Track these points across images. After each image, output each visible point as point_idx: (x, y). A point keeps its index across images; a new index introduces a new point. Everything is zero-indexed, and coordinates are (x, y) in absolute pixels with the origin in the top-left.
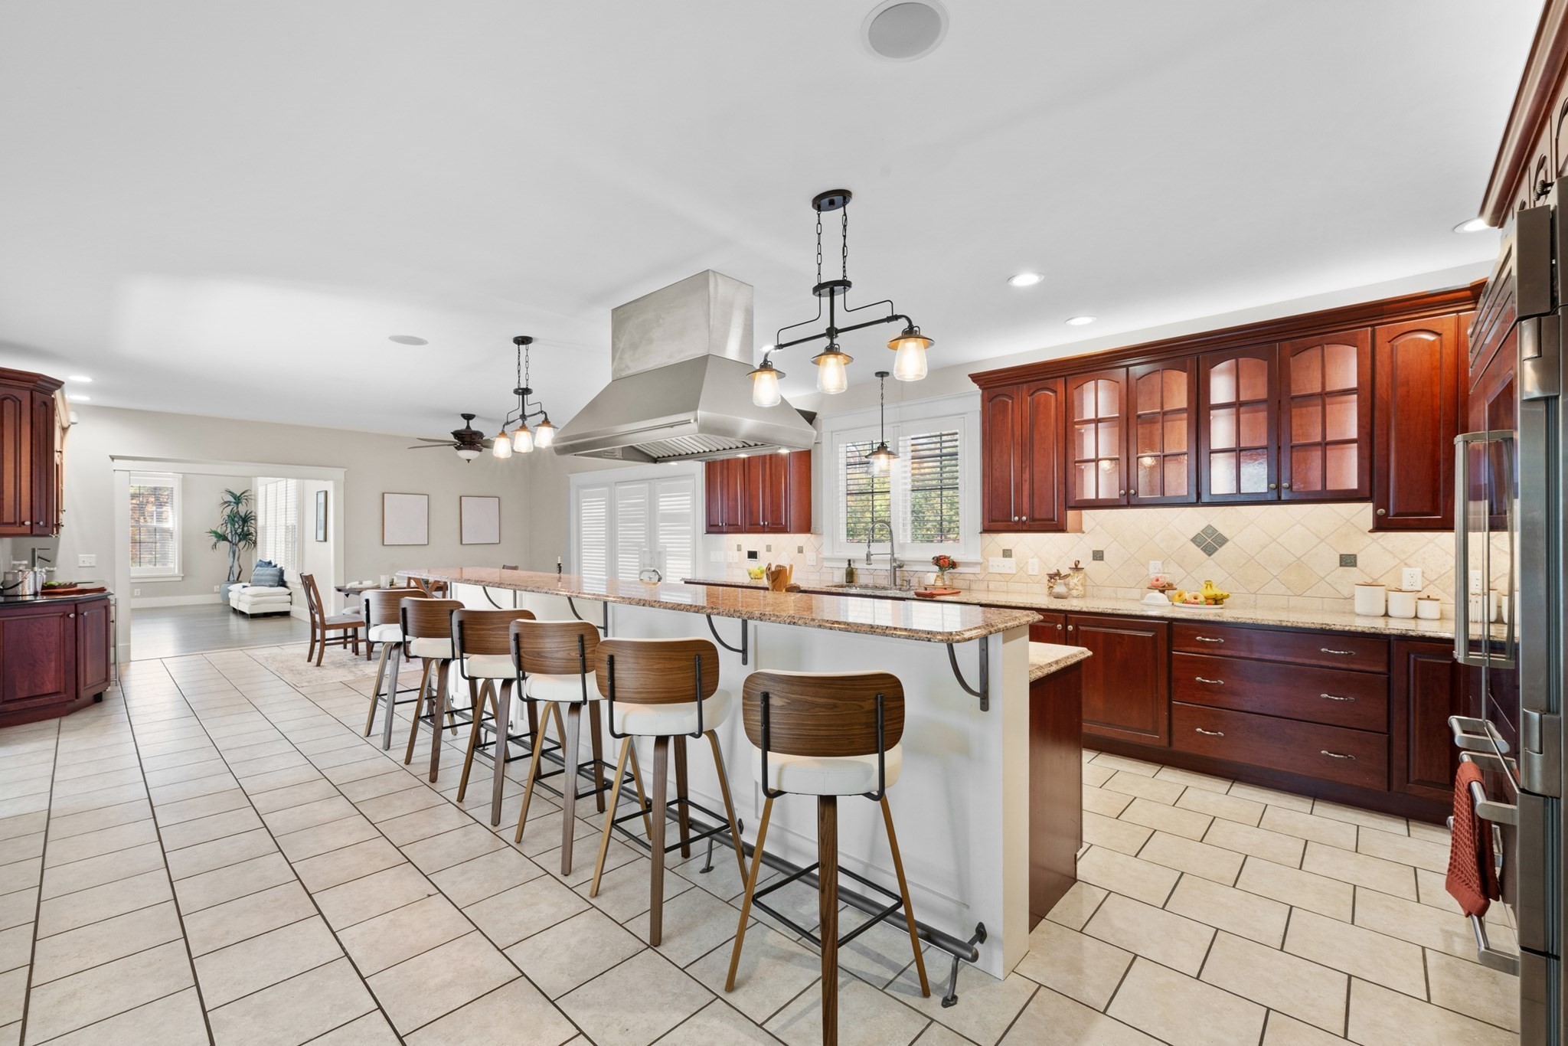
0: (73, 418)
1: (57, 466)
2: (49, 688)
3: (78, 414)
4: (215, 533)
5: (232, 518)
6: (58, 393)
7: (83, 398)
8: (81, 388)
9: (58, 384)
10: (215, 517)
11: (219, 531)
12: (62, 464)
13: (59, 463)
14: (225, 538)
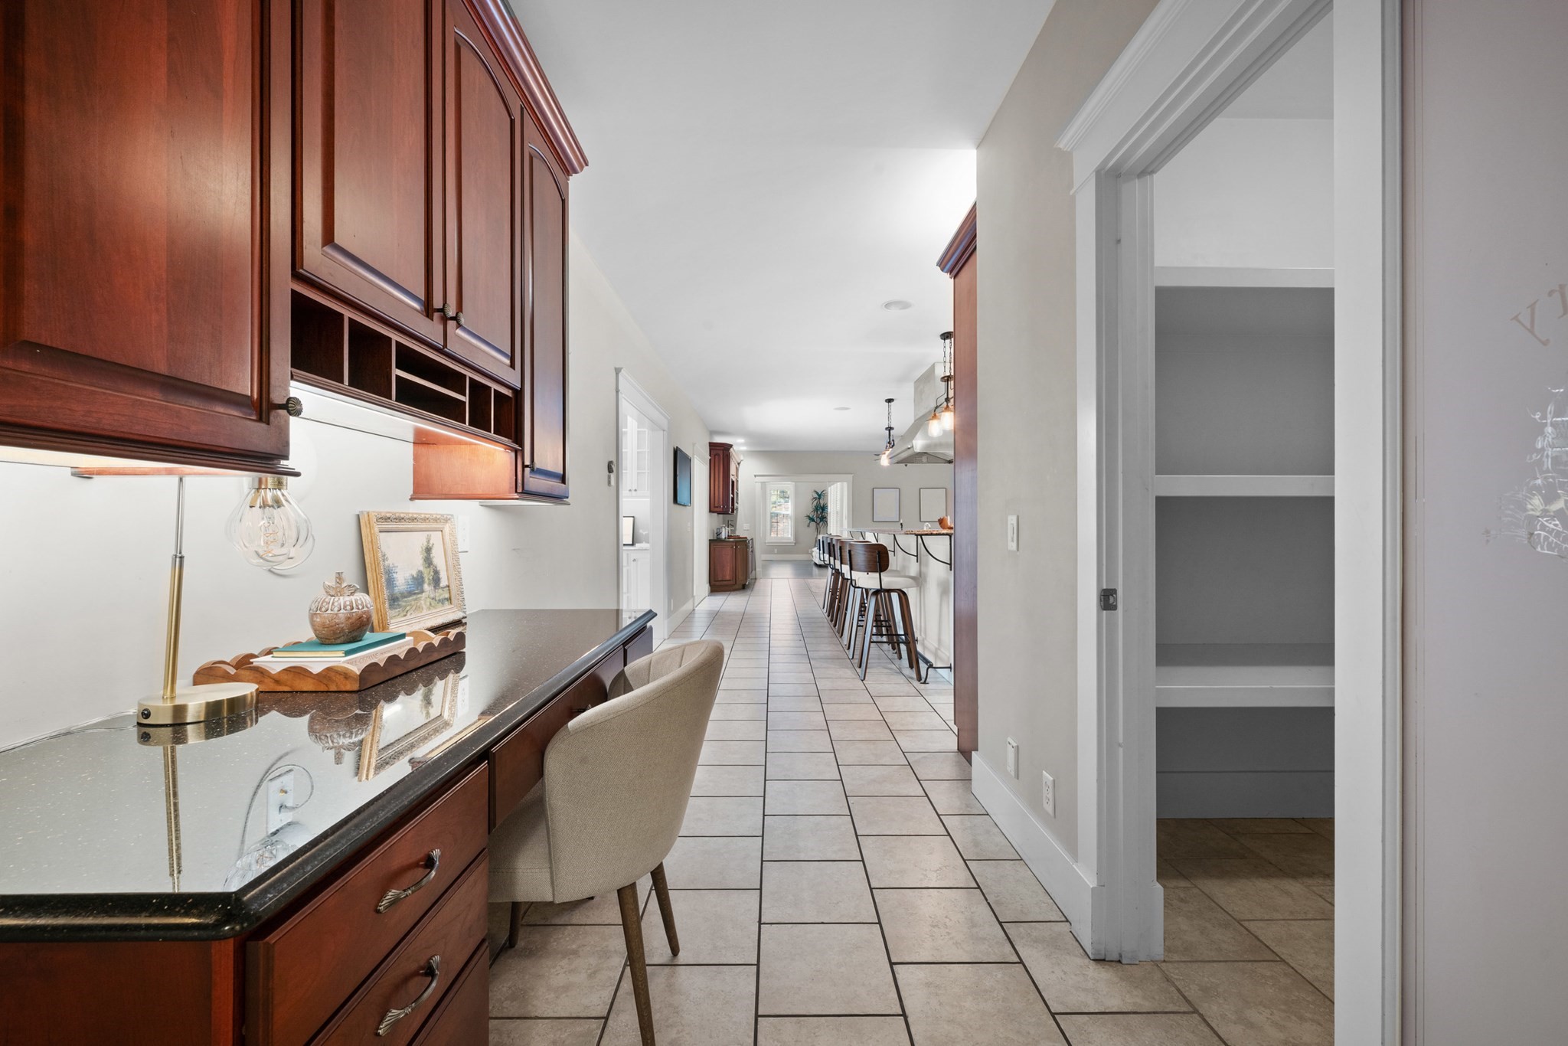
0: (742, 459)
1: (733, 482)
2: (728, 578)
3: (744, 456)
4: (809, 516)
5: (816, 509)
6: (731, 449)
7: (744, 448)
8: (742, 444)
9: (731, 446)
10: (808, 507)
11: (811, 516)
12: (737, 481)
13: (734, 480)
14: (813, 521)
